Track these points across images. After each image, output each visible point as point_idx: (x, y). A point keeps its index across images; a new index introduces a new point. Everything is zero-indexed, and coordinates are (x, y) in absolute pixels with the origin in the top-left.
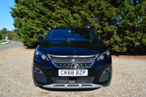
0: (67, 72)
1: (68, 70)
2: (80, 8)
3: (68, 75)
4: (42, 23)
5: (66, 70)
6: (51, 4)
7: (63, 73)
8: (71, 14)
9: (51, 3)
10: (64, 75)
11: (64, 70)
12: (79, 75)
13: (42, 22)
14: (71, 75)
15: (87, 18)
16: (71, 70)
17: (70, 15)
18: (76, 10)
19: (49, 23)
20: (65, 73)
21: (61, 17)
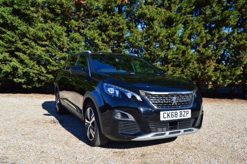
0: (170, 115)
1: (171, 112)
2: (82, 25)
3: (171, 119)
4: (6, 45)
5: (169, 112)
6: (28, 12)
7: (166, 115)
8: (66, 32)
9: (29, 9)
10: (167, 119)
11: (166, 112)
12: (183, 118)
13: (6, 42)
14: (174, 118)
15: (96, 41)
16: (174, 111)
17: (64, 34)
18: (76, 26)
19: (19, 45)
20: (168, 115)
21: (47, 35)
